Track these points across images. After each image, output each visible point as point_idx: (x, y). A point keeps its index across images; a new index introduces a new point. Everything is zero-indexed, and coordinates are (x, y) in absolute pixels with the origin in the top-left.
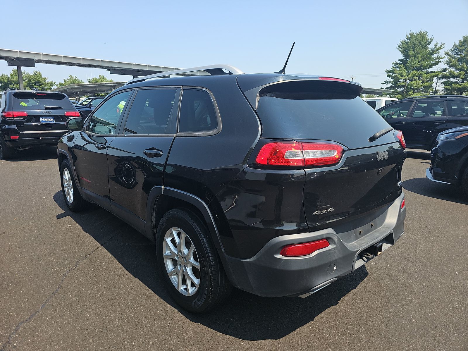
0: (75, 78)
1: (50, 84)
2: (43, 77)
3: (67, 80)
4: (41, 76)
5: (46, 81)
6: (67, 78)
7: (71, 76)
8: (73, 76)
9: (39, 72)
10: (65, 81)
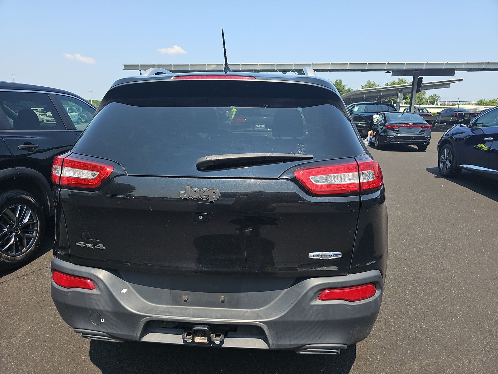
0: (372, 83)
1: (347, 91)
2: (343, 84)
3: (364, 86)
4: (341, 83)
5: (345, 88)
6: (365, 83)
7: (369, 82)
8: (371, 81)
9: (341, 80)
10: (362, 87)
